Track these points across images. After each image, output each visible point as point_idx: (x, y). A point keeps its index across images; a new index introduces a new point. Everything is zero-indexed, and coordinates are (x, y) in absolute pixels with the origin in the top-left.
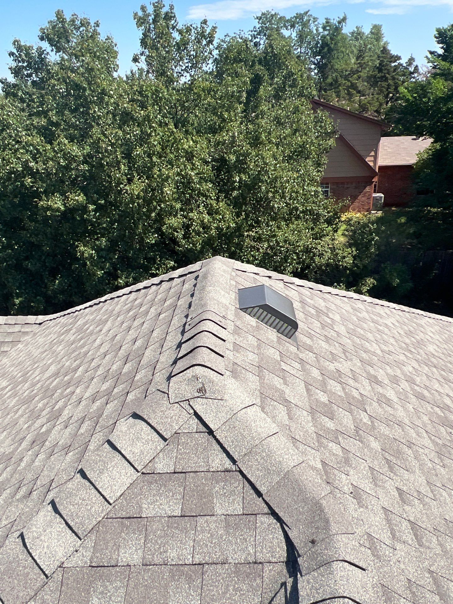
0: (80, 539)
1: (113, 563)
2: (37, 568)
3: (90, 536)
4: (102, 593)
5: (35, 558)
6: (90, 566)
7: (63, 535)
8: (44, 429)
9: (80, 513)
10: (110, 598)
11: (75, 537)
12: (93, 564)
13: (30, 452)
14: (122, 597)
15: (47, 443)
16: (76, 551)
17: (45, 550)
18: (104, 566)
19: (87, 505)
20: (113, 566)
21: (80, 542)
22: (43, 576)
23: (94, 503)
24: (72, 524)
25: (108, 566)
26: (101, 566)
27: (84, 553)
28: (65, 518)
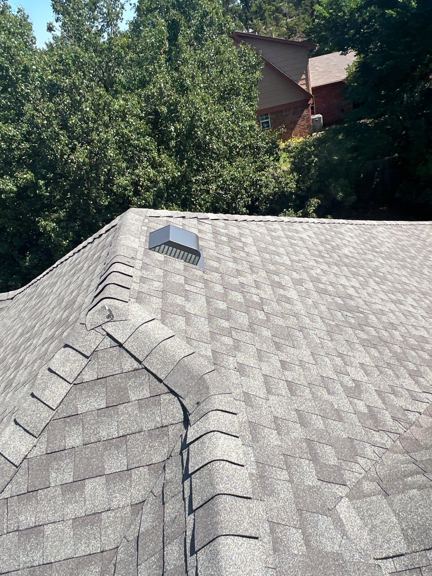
0: (37, 438)
1: (62, 448)
2: (9, 463)
3: (43, 435)
4: (57, 469)
5: (6, 456)
6: (46, 454)
7: (23, 437)
8: (12, 376)
9: (33, 421)
10: (64, 471)
11: (32, 437)
12: (48, 452)
13: (3, 395)
14: (72, 468)
15: (13, 384)
16: (35, 446)
17: (12, 450)
18: (56, 452)
19: (37, 414)
20: (62, 450)
21: (36, 440)
22: (14, 467)
23: (42, 412)
24: (28, 429)
25: (59, 451)
26: (54, 452)
27: (41, 447)
28: (23, 426)
